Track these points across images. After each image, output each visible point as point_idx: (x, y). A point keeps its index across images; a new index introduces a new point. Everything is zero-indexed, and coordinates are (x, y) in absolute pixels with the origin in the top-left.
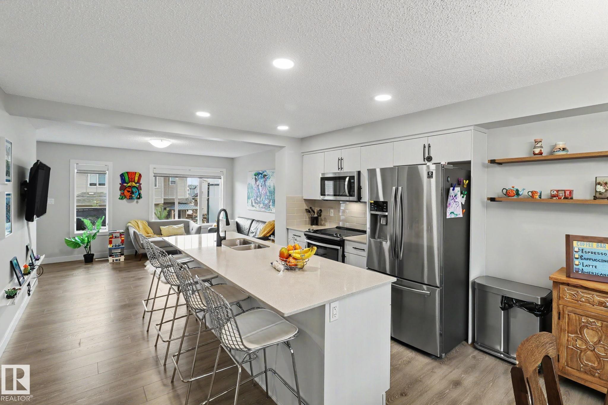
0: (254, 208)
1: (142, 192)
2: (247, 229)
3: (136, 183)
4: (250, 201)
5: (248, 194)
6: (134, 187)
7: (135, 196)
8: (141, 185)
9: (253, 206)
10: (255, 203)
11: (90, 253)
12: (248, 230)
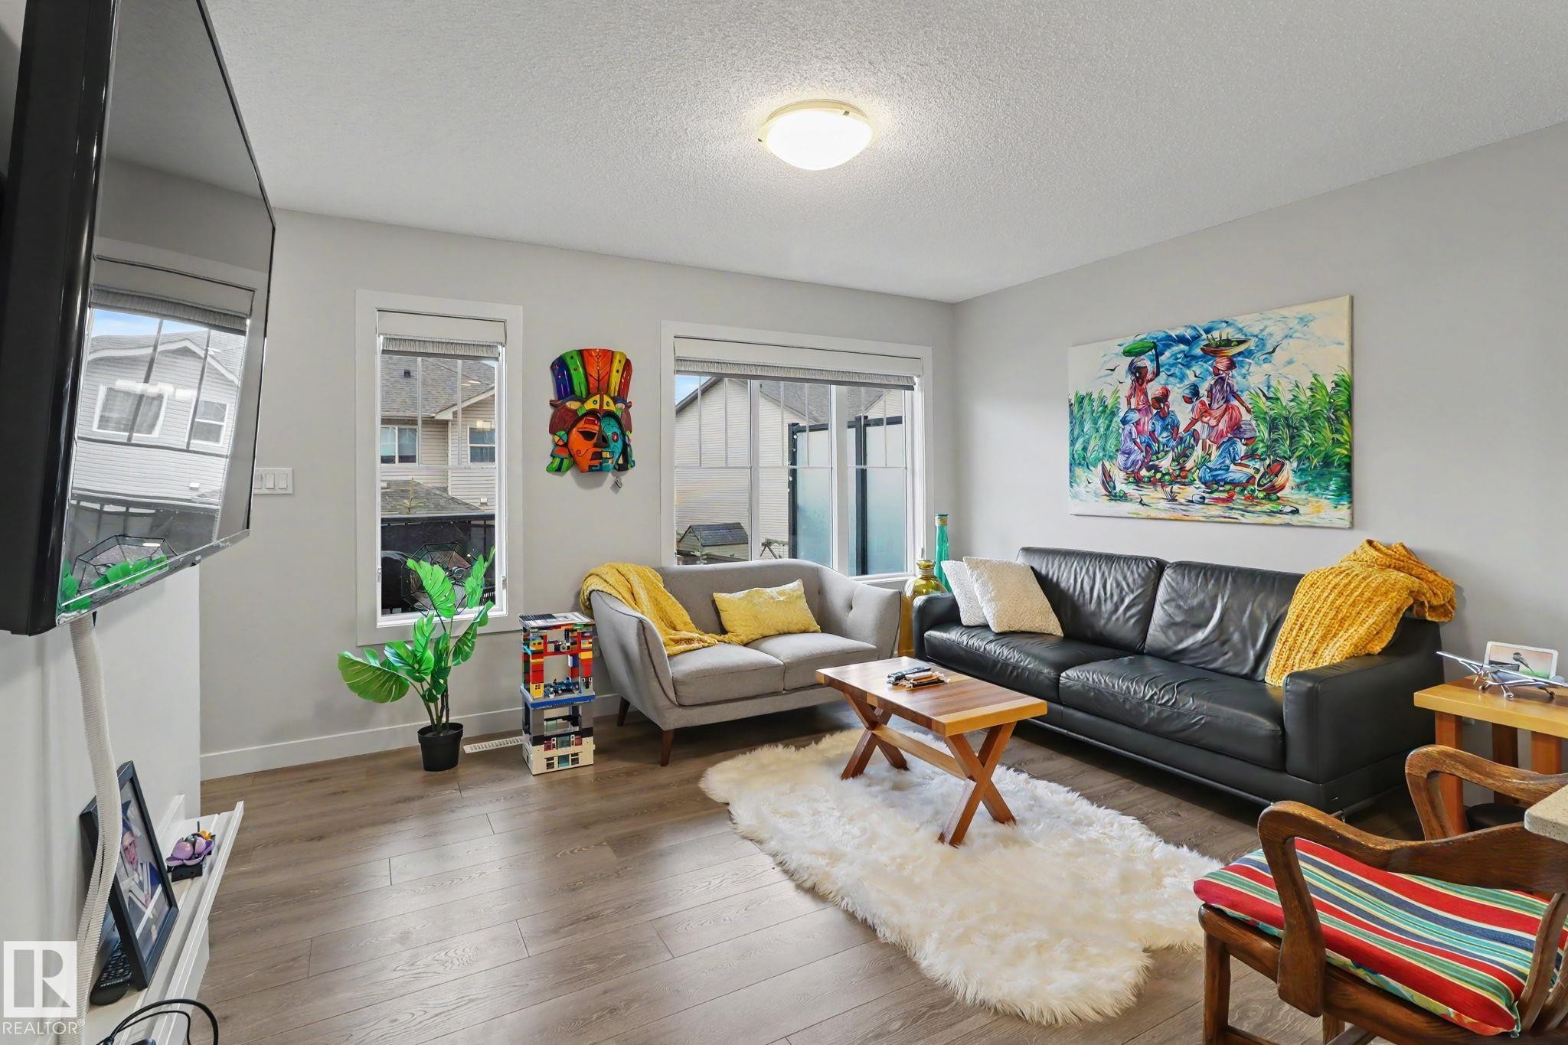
1: (634, 439)
3: (615, 402)
4: (1091, 476)
6: (609, 414)
7: (610, 456)
8: (631, 411)
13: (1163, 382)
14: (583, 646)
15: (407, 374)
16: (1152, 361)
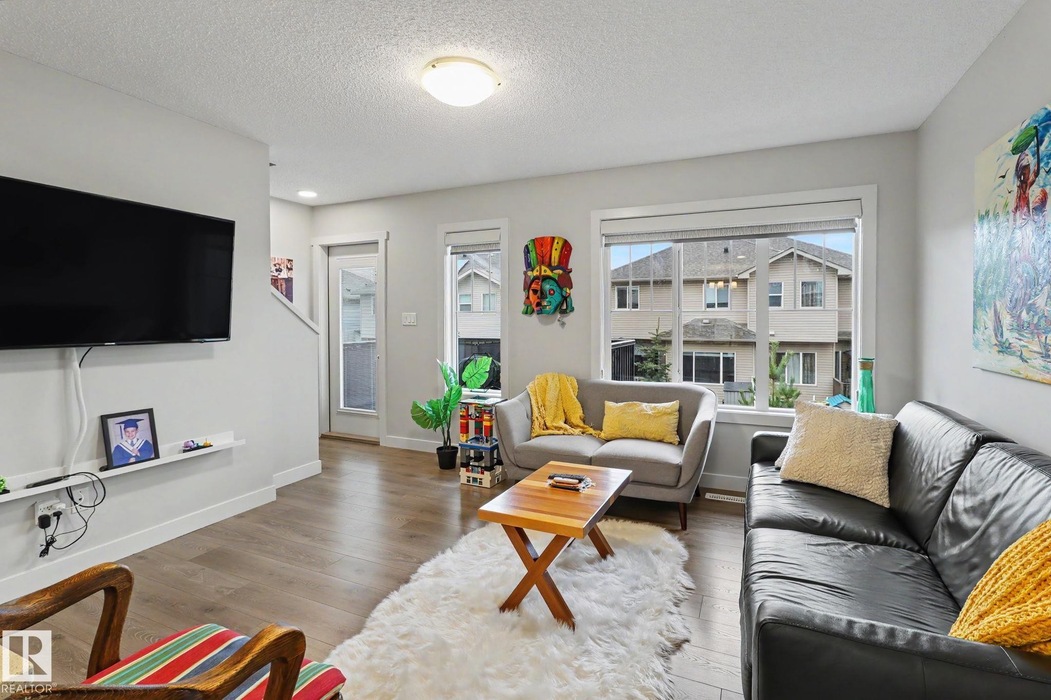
0: (1012, 362)
1: (575, 294)
2: (935, 488)
3: (552, 269)
4: (987, 318)
5: (976, 279)
6: (546, 278)
7: (550, 303)
8: (571, 274)
9: (1004, 348)
10: (1020, 328)
11: (448, 445)
12: (935, 494)
13: (1042, 184)
14: (485, 418)
15: (726, 251)
16: (1033, 156)
